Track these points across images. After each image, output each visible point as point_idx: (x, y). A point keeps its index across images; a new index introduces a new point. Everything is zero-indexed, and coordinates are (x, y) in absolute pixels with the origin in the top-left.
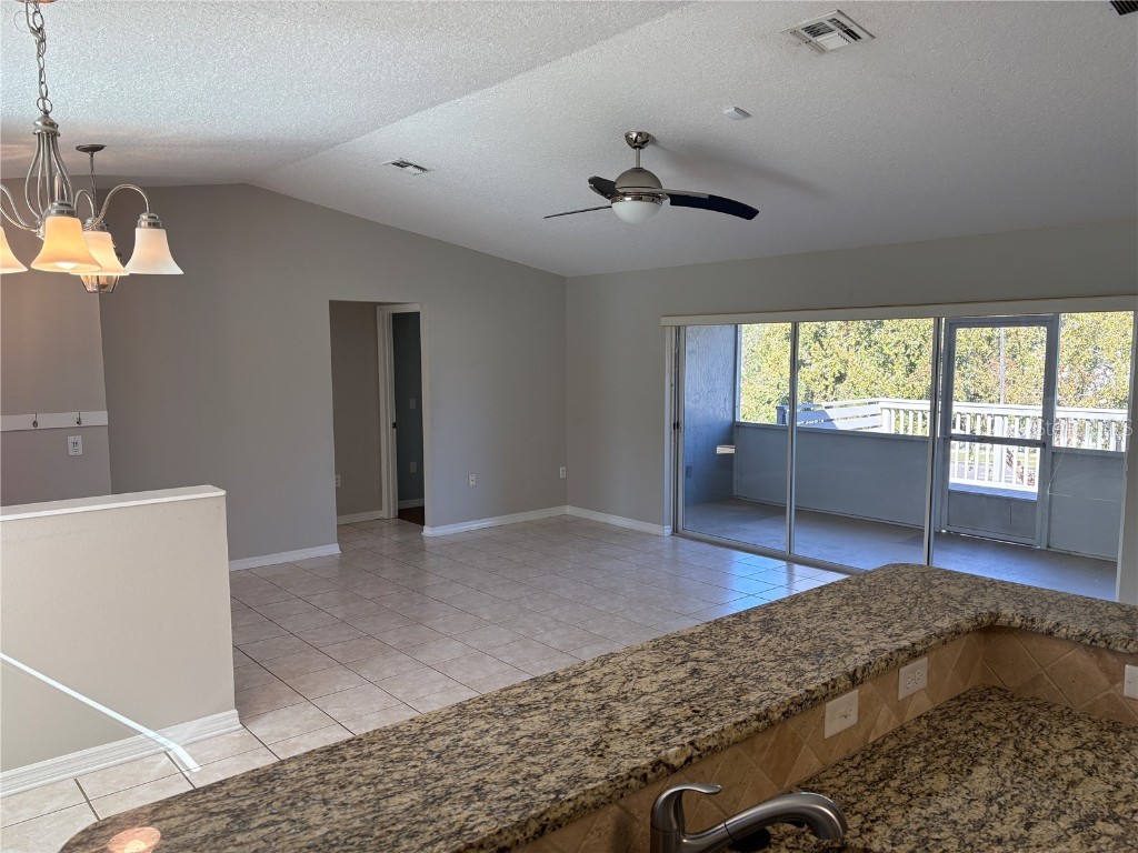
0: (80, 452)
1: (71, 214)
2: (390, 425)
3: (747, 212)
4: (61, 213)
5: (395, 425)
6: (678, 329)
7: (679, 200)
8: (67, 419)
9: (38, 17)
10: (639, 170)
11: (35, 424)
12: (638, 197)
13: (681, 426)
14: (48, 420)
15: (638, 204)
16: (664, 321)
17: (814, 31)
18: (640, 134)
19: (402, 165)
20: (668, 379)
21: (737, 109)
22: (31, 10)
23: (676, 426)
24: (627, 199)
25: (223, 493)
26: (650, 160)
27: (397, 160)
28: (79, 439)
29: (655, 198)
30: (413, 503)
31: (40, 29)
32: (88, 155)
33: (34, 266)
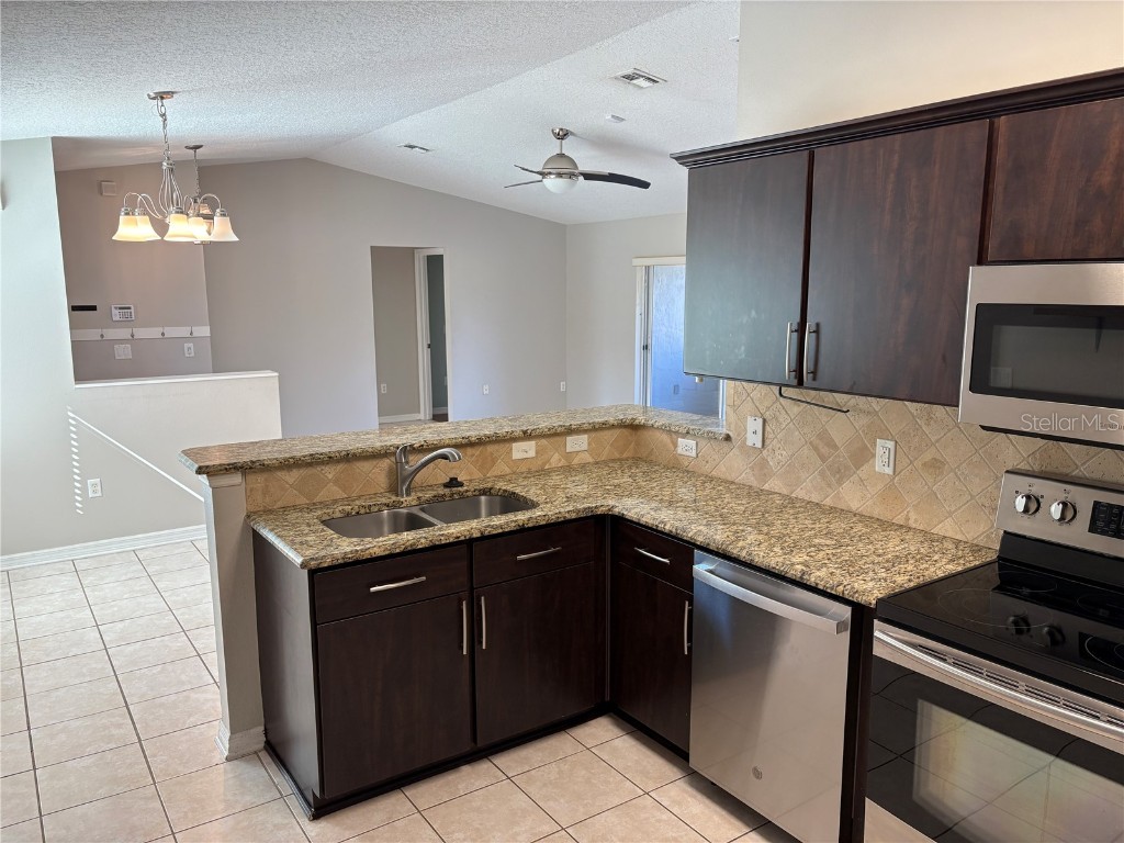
0: (193, 355)
1: (182, 213)
2: (426, 346)
3: (645, 185)
4: (177, 212)
5: (429, 346)
6: (648, 268)
7: (588, 176)
8: (183, 332)
9: (163, 109)
10: (561, 155)
11: (163, 334)
12: (560, 175)
13: (649, 347)
14: (171, 332)
15: (561, 180)
16: (636, 262)
17: (630, 78)
18: (561, 129)
19: (412, 147)
20: (639, 309)
21: (613, 116)
22: (160, 104)
23: (646, 347)
24: (553, 176)
25: (276, 374)
26: (569, 148)
27: (406, 143)
28: (191, 345)
29: (571, 176)
30: (440, 411)
31: (164, 115)
32: (192, 151)
33: (165, 239)
